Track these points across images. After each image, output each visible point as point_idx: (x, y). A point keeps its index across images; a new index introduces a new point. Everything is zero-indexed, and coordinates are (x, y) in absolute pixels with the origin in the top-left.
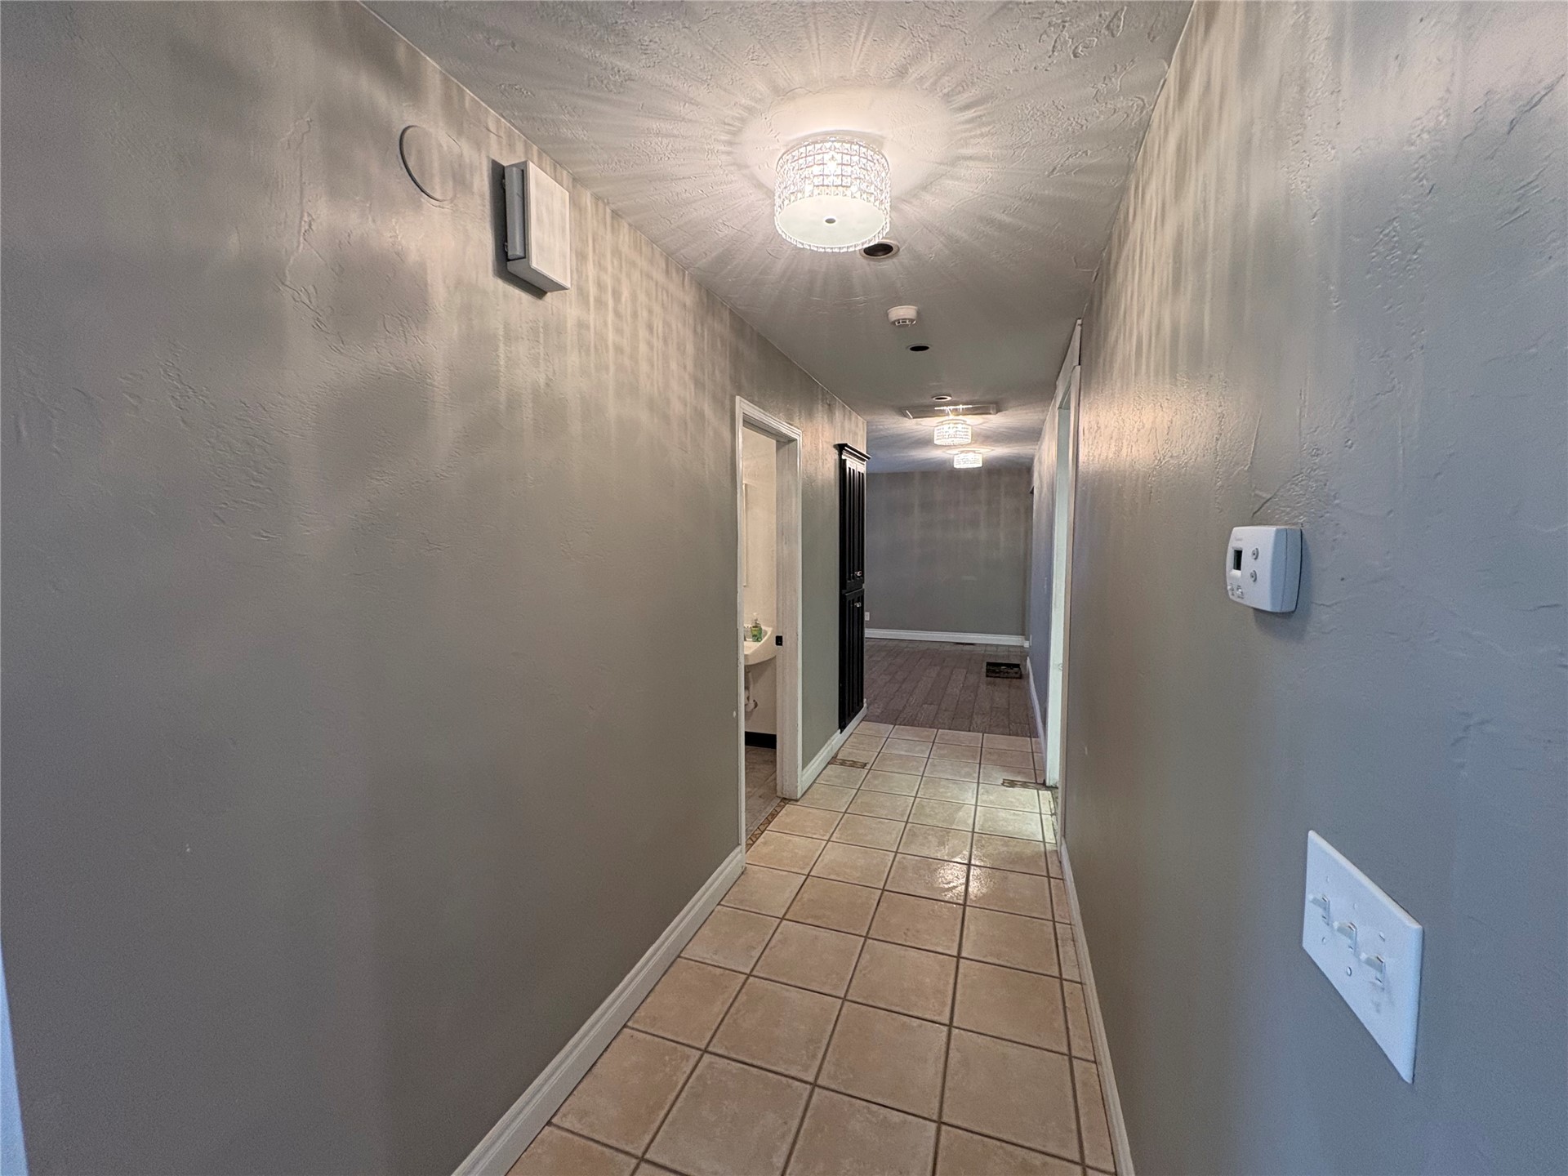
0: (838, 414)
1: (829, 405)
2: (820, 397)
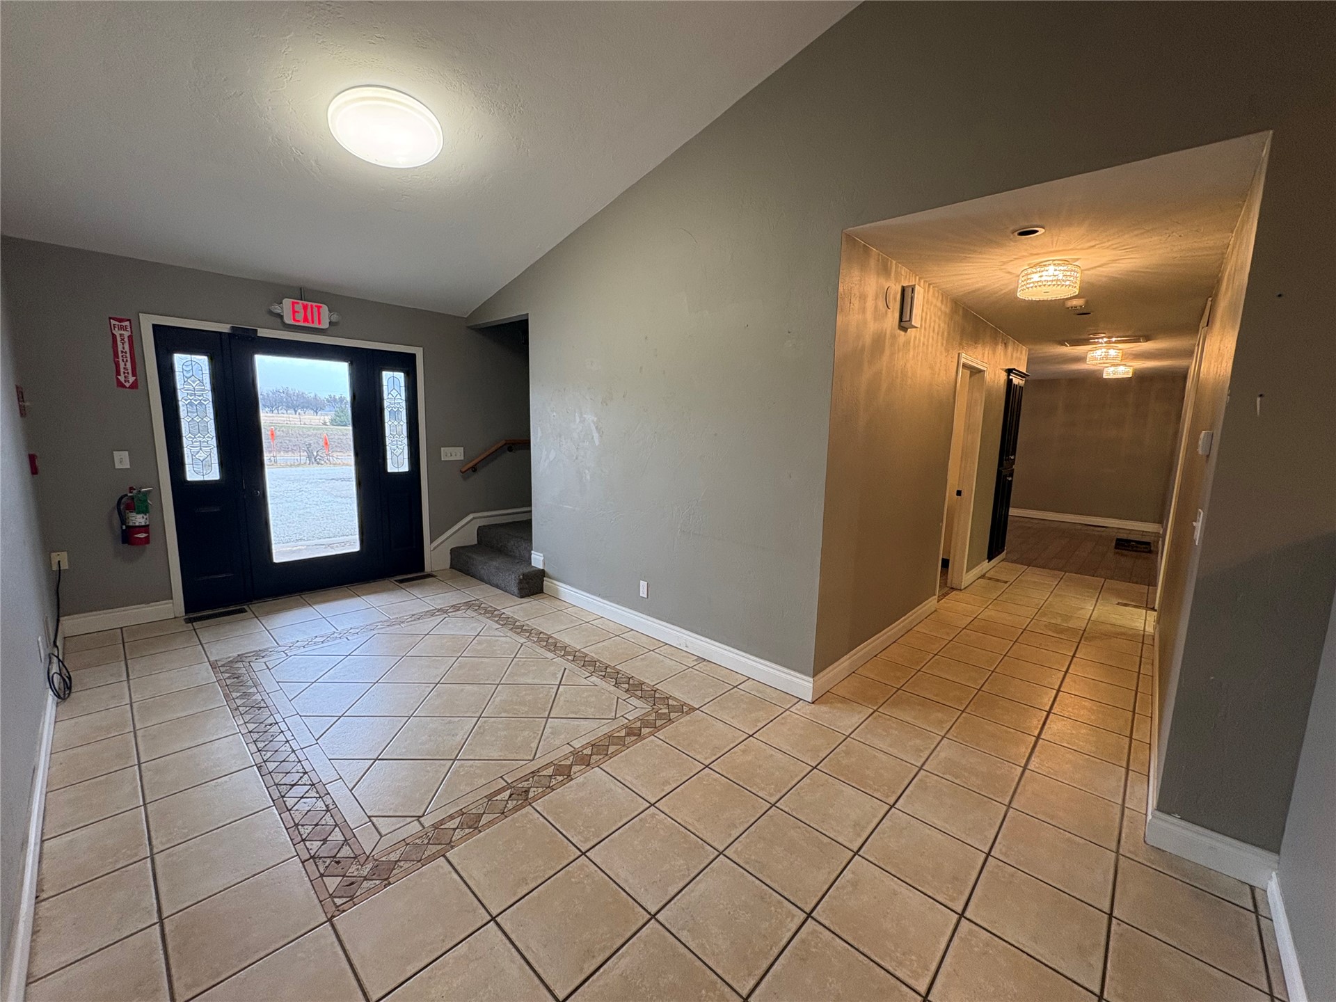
0: (1010, 348)
2: (1000, 340)
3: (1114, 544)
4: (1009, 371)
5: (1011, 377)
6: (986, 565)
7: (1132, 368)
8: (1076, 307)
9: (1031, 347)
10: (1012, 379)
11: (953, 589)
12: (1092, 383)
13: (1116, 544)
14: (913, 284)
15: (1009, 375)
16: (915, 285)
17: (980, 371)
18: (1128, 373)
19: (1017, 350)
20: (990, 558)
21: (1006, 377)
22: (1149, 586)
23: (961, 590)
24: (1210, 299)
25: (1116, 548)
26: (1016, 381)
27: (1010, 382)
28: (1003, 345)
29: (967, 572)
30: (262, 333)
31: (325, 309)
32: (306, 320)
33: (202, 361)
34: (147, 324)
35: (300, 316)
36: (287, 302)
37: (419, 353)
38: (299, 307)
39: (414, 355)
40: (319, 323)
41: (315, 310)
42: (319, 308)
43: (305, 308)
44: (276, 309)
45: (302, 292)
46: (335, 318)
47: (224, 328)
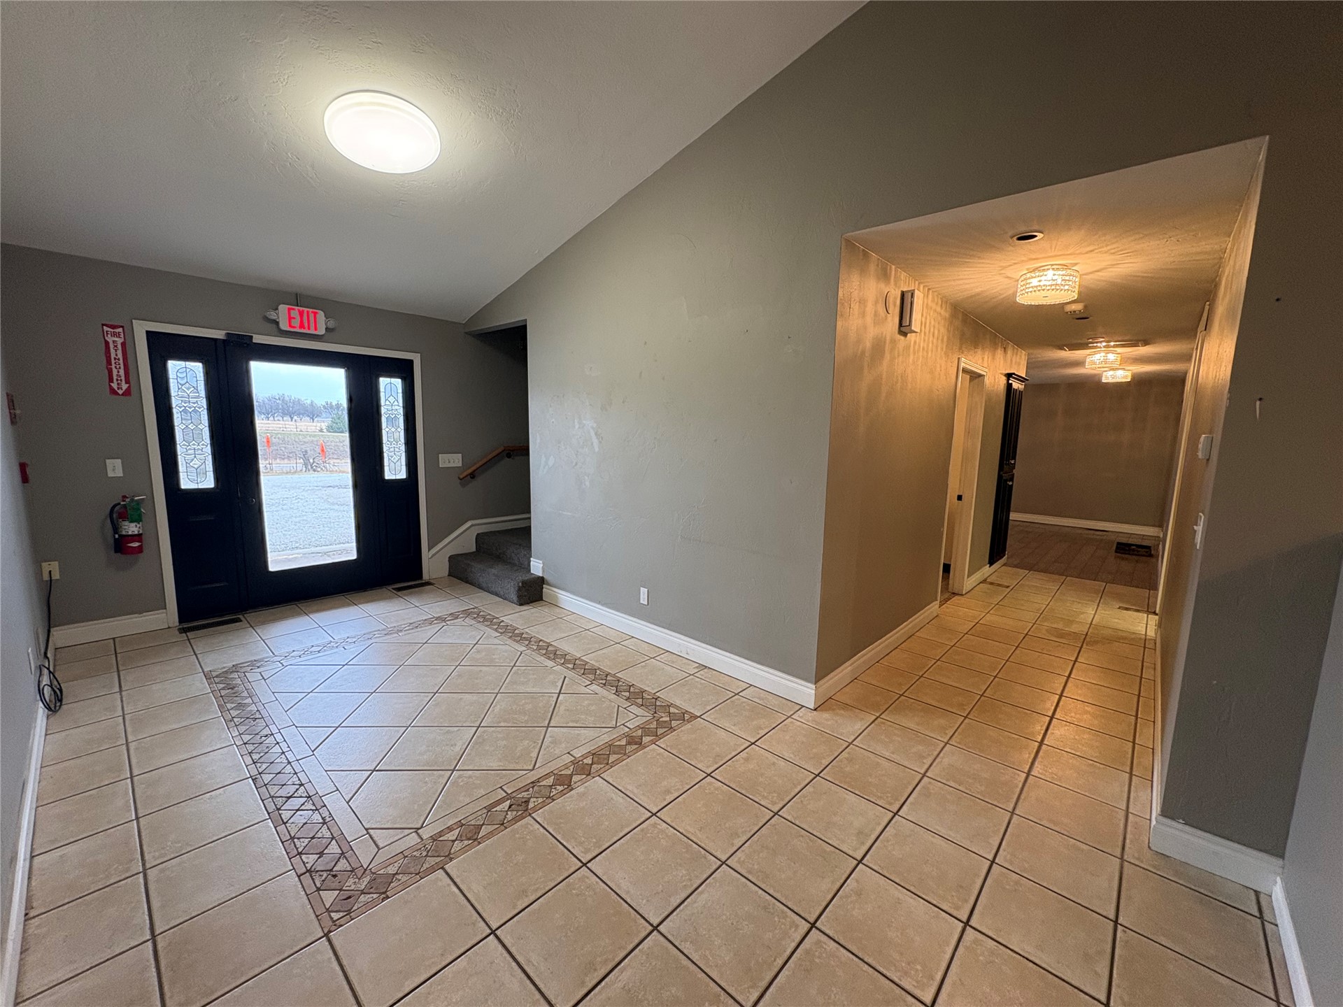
0: (1009, 352)
1: (1005, 348)
2: (1000, 344)
3: (1114, 548)
4: (1009, 376)
5: (1010, 382)
6: (987, 570)
7: (1130, 372)
8: (1075, 312)
9: (1031, 351)
10: (1011, 384)
11: (954, 594)
12: (1091, 387)
13: (1117, 548)
14: (913, 289)
15: (1008, 380)
16: (914, 290)
17: (980, 376)
18: (1126, 377)
19: (1017, 354)
20: (991, 563)
21: (1005, 382)
22: (1149, 590)
23: (962, 595)
24: (1208, 303)
25: (1116, 552)
26: (1016, 385)
27: (1009, 386)
28: (1003, 349)
29: (968, 577)
30: (258, 339)
31: (321, 315)
32: (302, 326)
33: (197, 368)
34: (140, 329)
35: (296, 323)
36: (283, 308)
37: (417, 359)
38: (295, 314)
39: (411, 362)
40: (316, 329)
41: (312, 316)
42: (315, 314)
43: (301, 313)
44: (272, 315)
45: (298, 298)
46: (331, 324)
47: (219, 334)
